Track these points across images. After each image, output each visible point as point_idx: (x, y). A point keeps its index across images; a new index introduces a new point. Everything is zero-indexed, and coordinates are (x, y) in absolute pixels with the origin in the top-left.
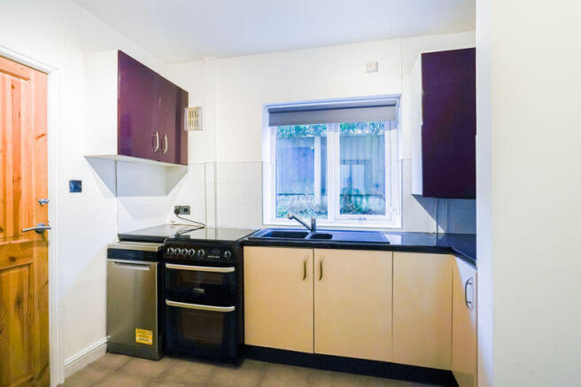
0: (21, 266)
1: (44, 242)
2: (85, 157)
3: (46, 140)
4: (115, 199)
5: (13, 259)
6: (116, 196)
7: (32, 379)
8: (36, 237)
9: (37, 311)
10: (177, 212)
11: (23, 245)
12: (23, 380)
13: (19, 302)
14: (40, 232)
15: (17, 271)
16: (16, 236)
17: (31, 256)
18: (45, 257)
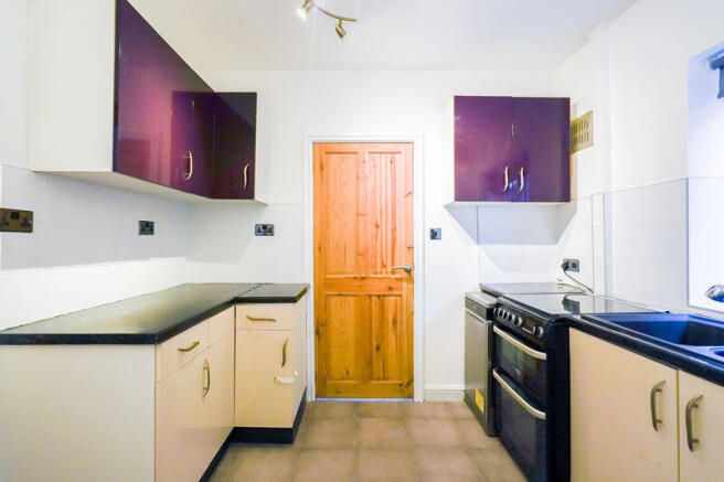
0: (396, 295)
1: (411, 280)
2: (445, 207)
3: (412, 199)
4: (476, 247)
5: (390, 289)
6: (478, 243)
7: (401, 385)
8: (405, 275)
9: (405, 334)
10: (566, 267)
11: (397, 279)
12: (396, 382)
13: (395, 322)
14: (408, 271)
15: (393, 298)
16: (393, 273)
17: (401, 290)
18: (411, 292)
